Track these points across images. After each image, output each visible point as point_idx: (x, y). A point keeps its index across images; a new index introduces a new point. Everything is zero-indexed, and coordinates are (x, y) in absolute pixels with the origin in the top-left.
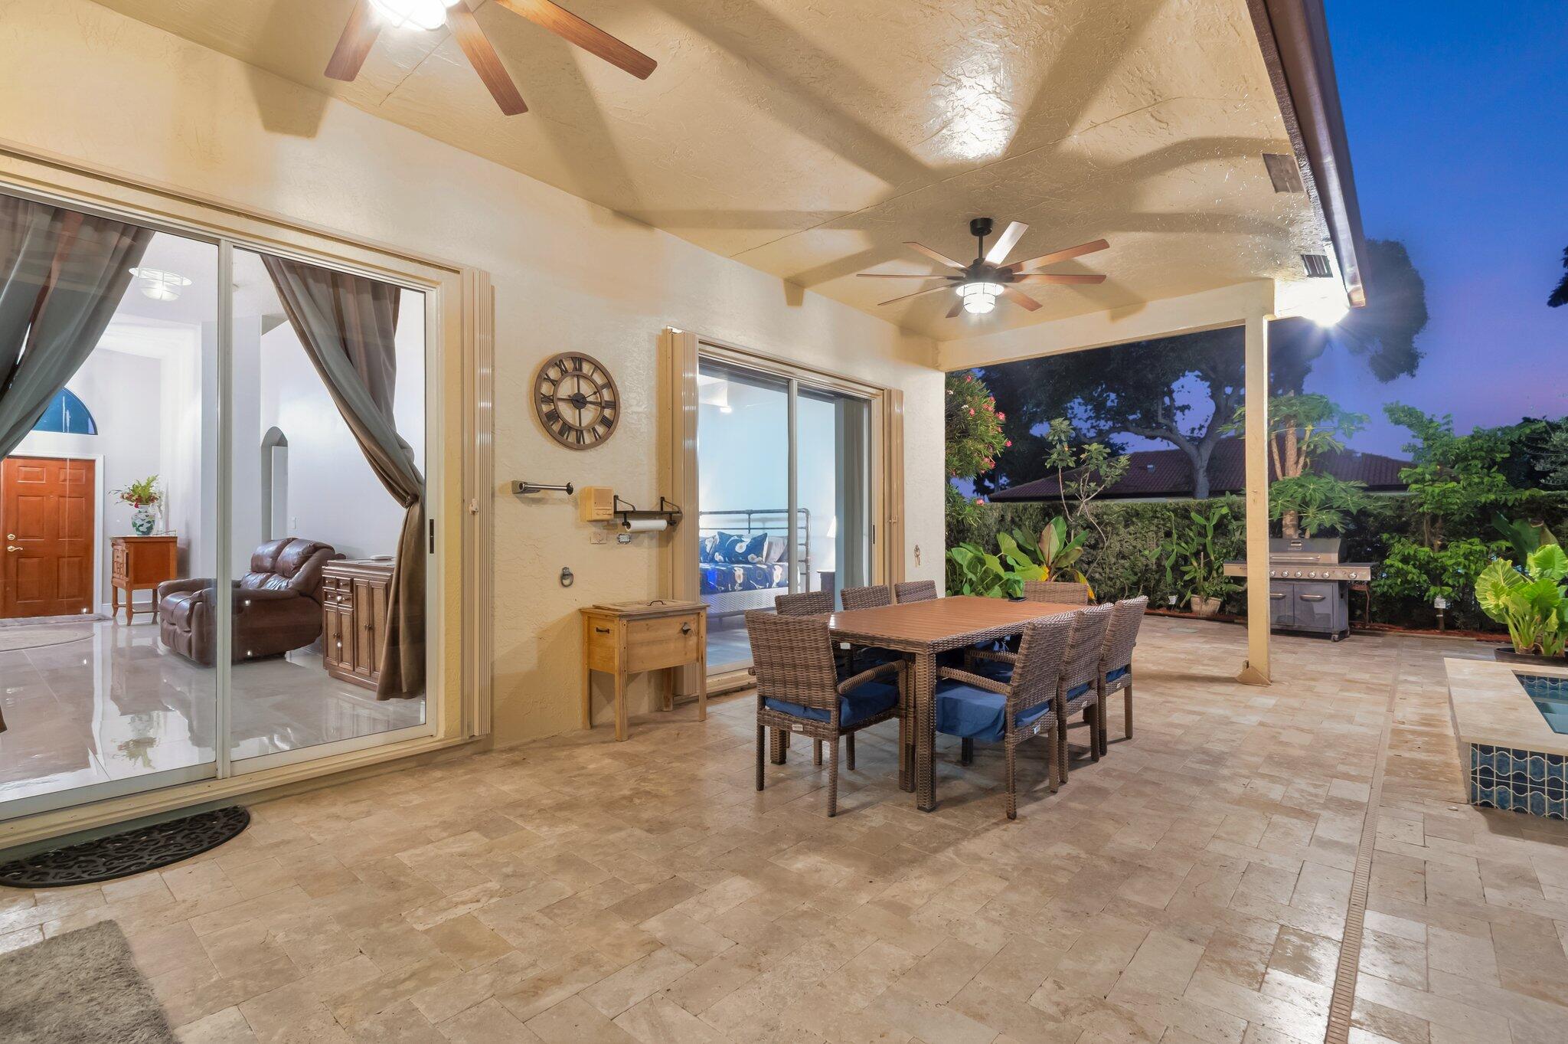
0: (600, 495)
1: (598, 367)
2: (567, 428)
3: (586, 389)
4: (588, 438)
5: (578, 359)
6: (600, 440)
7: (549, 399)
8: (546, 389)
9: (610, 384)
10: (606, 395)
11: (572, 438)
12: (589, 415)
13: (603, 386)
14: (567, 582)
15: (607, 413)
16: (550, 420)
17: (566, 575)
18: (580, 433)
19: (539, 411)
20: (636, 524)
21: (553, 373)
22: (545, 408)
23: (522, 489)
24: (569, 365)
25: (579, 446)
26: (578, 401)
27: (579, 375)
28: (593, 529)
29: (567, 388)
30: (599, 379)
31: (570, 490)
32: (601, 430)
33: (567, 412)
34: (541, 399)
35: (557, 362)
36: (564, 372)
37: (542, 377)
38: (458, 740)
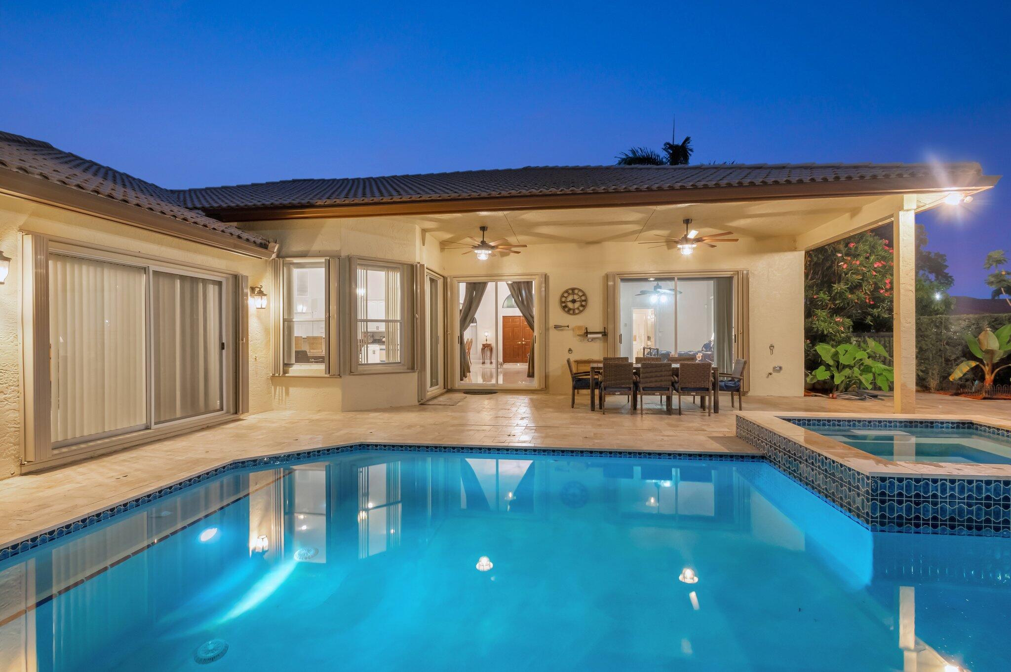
0: (579, 328)
1: (580, 290)
2: (570, 309)
3: (576, 297)
4: (577, 311)
5: (573, 289)
6: (581, 312)
7: (564, 302)
8: (564, 299)
9: (584, 295)
10: (583, 298)
11: (571, 312)
12: (577, 305)
13: (582, 296)
14: (570, 352)
15: (584, 303)
16: (565, 308)
17: (570, 350)
18: (574, 310)
19: (561, 306)
20: (589, 336)
21: (566, 295)
22: (563, 305)
23: (556, 327)
24: (570, 292)
25: (574, 314)
26: (574, 301)
27: (573, 294)
28: (578, 338)
29: (570, 298)
30: (581, 294)
31: (568, 327)
32: (581, 308)
33: (570, 305)
34: (562, 302)
35: (567, 291)
36: (569, 294)
37: (562, 296)
38: (538, 389)
